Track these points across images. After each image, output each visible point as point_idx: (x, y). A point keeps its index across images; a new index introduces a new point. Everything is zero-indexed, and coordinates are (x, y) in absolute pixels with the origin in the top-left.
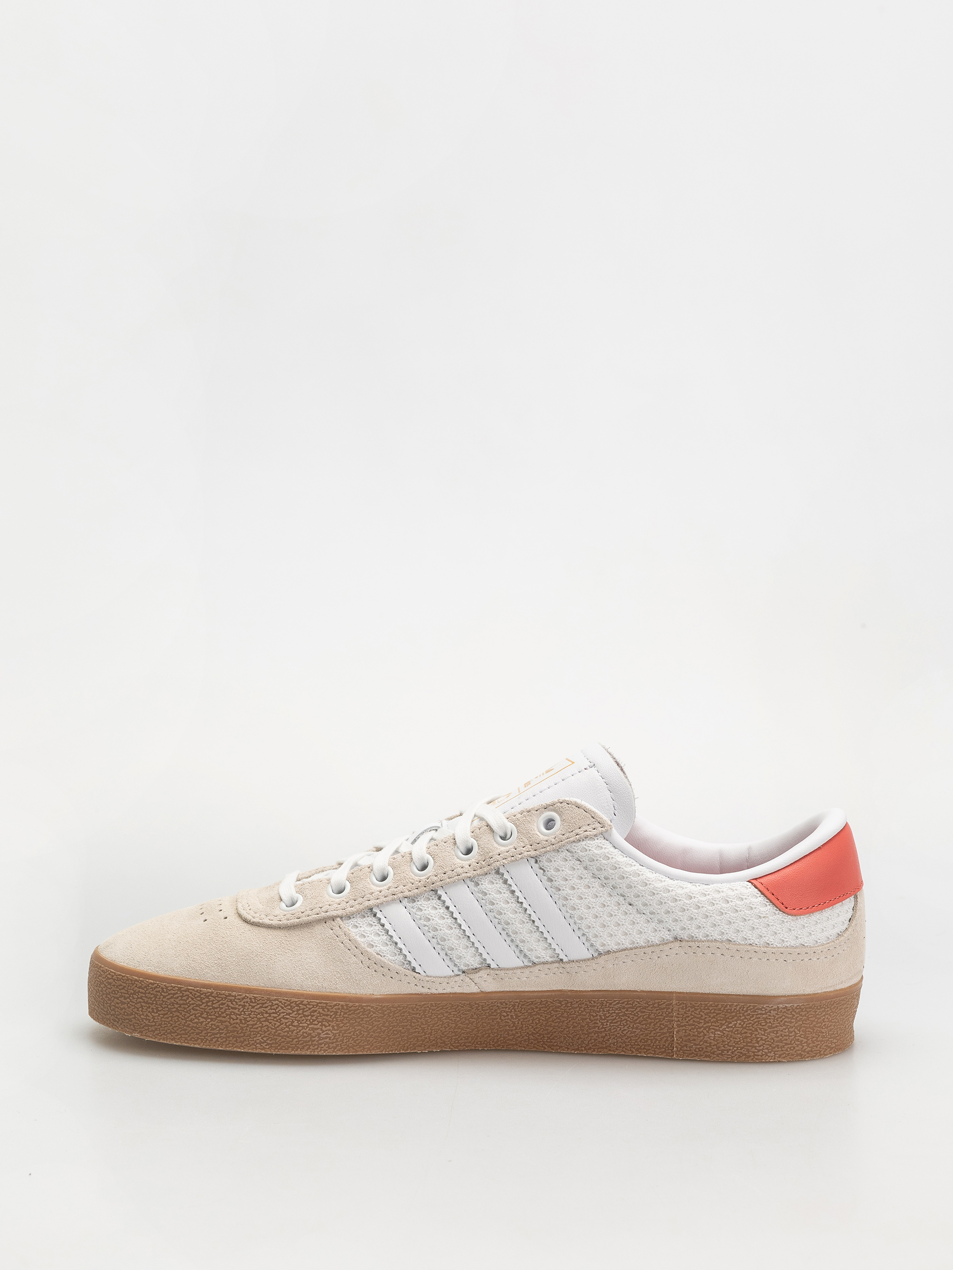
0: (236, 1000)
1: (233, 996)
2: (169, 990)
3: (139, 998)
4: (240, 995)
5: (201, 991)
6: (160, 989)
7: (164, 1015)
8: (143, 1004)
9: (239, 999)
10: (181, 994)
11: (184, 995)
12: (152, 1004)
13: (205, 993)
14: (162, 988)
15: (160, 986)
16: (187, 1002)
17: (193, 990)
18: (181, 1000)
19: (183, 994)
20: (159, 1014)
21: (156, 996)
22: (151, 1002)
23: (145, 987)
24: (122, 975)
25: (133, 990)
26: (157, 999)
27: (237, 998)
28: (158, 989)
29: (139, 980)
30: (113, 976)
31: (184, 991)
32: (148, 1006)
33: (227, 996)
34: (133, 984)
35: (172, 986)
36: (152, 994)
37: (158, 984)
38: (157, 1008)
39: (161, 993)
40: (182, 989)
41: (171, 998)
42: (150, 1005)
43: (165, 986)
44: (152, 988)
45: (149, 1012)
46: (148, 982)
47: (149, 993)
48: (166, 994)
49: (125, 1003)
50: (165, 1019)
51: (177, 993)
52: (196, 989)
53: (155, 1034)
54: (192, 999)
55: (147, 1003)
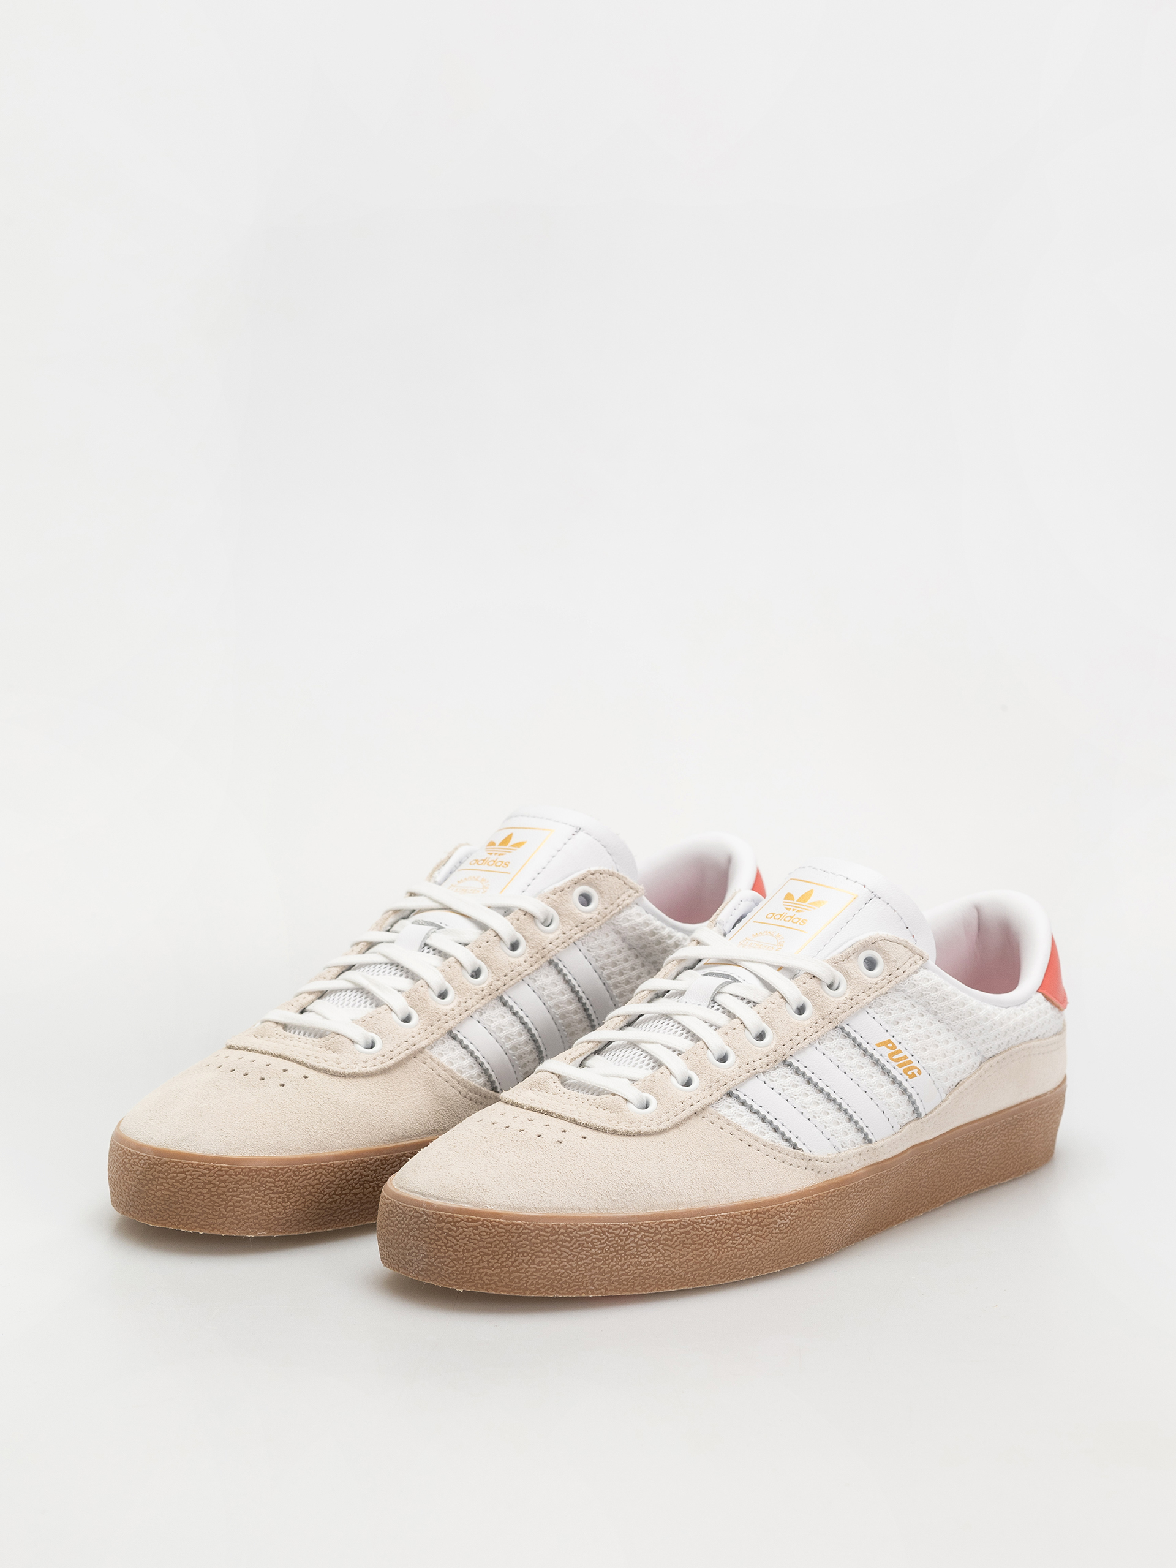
0: (368, 1166)
1: (365, 1162)
2: (302, 1172)
3: (267, 1189)
4: (372, 1159)
5: (334, 1164)
6: (291, 1173)
7: (296, 1202)
8: (272, 1196)
9: (371, 1164)
10: (314, 1173)
11: (318, 1173)
12: (282, 1193)
13: (338, 1166)
14: (294, 1172)
15: (291, 1170)
16: (321, 1180)
17: (326, 1165)
18: (315, 1180)
19: (316, 1172)
20: (291, 1203)
21: (286, 1183)
22: (282, 1190)
23: (274, 1175)
24: (241, 1168)
25: (259, 1181)
26: (288, 1186)
27: (369, 1163)
28: (290, 1174)
29: (266, 1168)
30: (227, 1172)
31: (317, 1169)
32: (277, 1196)
33: (359, 1164)
34: (258, 1175)
35: (304, 1167)
36: (282, 1182)
37: (288, 1168)
38: (288, 1196)
39: (292, 1178)
40: (315, 1167)
41: (304, 1180)
42: (280, 1195)
43: (297, 1168)
44: (282, 1174)
45: (279, 1203)
46: (277, 1168)
47: (278, 1181)
48: (298, 1178)
49: (249, 1200)
50: (298, 1207)
51: (310, 1173)
52: (329, 1163)
53: (285, 1227)
54: (326, 1176)
55: (276, 1193)
